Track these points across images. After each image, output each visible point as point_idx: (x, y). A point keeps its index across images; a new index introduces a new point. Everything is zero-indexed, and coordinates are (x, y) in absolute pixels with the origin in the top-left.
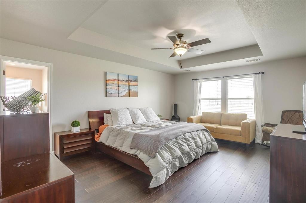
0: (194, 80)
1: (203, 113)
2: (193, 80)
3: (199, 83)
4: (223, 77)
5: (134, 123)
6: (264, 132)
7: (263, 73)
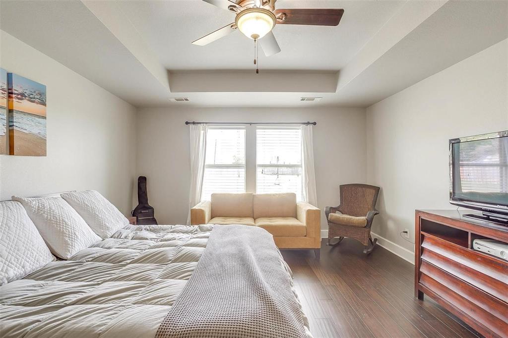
0: (189, 123)
1: (213, 196)
2: (187, 123)
3: (202, 132)
4: (251, 124)
5: (59, 258)
6: (331, 222)
7: (315, 124)
